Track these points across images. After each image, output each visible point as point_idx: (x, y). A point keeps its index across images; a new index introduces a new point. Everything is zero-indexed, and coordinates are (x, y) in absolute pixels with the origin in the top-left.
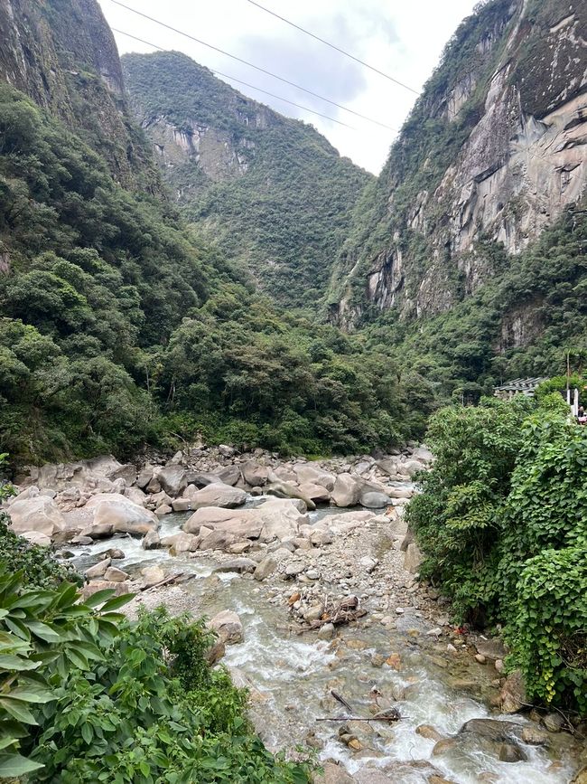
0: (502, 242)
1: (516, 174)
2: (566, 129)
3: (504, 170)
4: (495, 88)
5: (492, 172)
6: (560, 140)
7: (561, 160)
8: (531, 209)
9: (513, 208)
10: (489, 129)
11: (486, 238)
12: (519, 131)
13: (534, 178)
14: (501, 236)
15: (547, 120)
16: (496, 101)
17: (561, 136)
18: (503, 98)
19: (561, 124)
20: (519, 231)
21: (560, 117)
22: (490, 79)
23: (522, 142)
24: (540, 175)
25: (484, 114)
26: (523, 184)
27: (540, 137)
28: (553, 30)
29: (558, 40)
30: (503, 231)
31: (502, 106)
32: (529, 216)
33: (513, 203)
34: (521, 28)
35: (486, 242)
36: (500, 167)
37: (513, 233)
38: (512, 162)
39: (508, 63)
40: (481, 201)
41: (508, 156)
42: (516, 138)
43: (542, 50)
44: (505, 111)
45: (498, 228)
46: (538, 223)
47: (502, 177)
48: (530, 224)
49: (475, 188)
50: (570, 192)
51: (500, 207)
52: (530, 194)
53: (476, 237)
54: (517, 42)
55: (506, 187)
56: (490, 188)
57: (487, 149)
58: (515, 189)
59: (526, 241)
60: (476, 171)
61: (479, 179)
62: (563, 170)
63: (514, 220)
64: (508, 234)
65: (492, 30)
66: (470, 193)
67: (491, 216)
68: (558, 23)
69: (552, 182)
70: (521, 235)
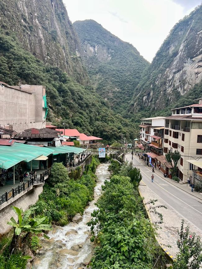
0: (179, 91)
1: (185, 73)
2: (198, 62)
3: (182, 71)
4: (181, 47)
5: (178, 71)
6: (197, 65)
7: (196, 70)
8: (187, 83)
9: (183, 82)
10: (179, 59)
11: (175, 90)
12: (186, 61)
13: (189, 75)
14: (179, 90)
15: (193, 59)
16: (181, 51)
17: (197, 64)
18: (183, 51)
19: (197, 61)
20: (184, 89)
21: (197, 59)
22: (181, 44)
23: (187, 64)
24: (191, 74)
25: (178, 54)
26: (186, 76)
27: (191, 63)
28: (198, 33)
29: (199, 36)
30: (180, 88)
31: (183, 53)
32: (187, 85)
33: (183, 81)
34: (191, 30)
35: (175, 91)
36: (181, 70)
37: (182, 89)
38: (184, 69)
39: (186, 40)
40: (175, 79)
41: (183, 68)
42: (185, 63)
43: (194, 39)
44: (183, 54)
45: (179, 87)
46: (189, 87)
47: (181, 73)
48: (187, 87)
49: (173, 75)
50: (198, 80)
51: (180, 81)
52: (188, 79)
53: (173, 89)
54: (189, 34)
55: (182, 76)
56: (178, 76)
57: (178, 65)
58: (184, 77)
59: (186, 92)
60: (174, 71)
61: (175, 73)
62: (196, 74)
63: (183, 86)
64: (181, 89)
65: (183, 28)
66: (172, 77)
67: (177, 84)
68: (200, 31)
69: (194, 76)
70: (184, 90)
